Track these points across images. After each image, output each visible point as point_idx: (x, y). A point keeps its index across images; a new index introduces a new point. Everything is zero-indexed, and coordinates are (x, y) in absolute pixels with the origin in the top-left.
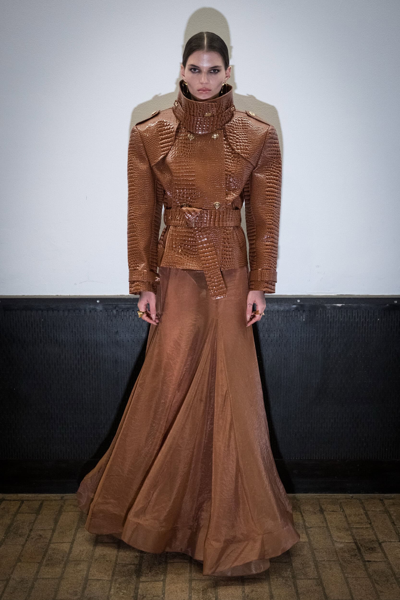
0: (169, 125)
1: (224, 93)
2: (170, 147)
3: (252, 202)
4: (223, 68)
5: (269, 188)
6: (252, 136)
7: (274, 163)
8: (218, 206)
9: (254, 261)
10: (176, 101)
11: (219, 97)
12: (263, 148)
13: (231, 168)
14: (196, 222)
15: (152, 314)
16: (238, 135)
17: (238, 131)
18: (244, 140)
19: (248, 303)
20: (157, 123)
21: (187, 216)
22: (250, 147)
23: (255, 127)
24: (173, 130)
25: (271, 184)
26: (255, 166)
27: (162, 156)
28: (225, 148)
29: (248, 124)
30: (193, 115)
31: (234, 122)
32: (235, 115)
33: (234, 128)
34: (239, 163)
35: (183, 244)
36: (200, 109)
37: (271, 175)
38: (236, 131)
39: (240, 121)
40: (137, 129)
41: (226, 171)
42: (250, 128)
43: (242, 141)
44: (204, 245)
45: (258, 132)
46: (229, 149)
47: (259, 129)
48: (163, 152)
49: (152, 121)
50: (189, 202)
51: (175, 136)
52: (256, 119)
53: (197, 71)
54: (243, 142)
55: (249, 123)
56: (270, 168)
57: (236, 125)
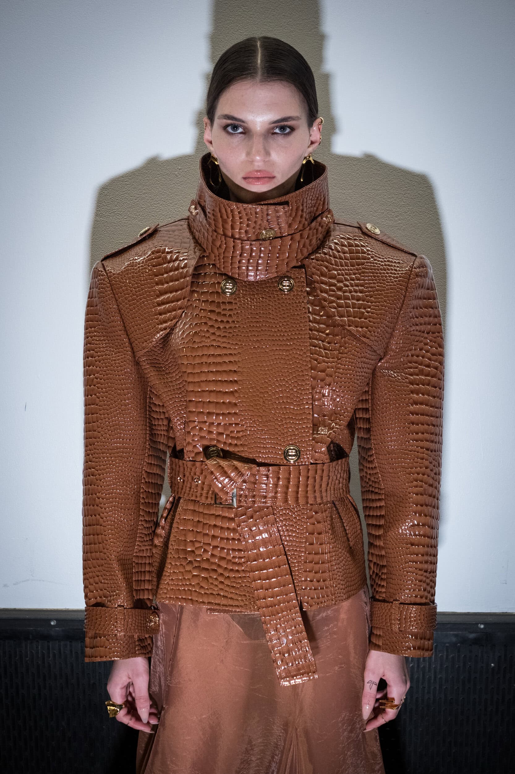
0: (177, 259)
1: (308, 181)
2: (180, 311)
3: (376, 437)
4: (302, 123)
5: (416, 404)
6: (374, 283)
7: (426, 344)
8: (294, 456)
9: (382, 579)
10: (193, 203)
11: (296, 190)
12: (401, 310)
13: (324, 361)
14: (242, 494)
15: (141, 708)
16: (342, 282)
17: (340, 270)
18: (356, 291)
19: (366, 680)
20: (150, 255)
21: (219, 482)
22: (369, 310)
23: (382, 262)
24: (187, 271)
25: (420, 395)
26: (382, 354)
27: (161, 333)
28: (309, 312)
29: (365, 253)
30: (233, 237)
31: (332, 250)
32: (332, 233)
33: (332, 264)
34: (346, 348)
35: (210, 544)
36: (248, 220)
37: (421, 372)
38: (336, 270)
39: (345, 246)
40: (105, 269)
41: (312, 368)
42: (371, 263)
43: (352, 295)
44: (261, 549)
45: (388, 273)
46: (318, 315)
47: (392, 266)
48: (161, 324)
49: (138, 249)
50: (225, 443)
51: (192, 287)
52: (383, 243)
53: (240, 130)
54: (353, 298)
55: (368, 250)
56: (418, 356)
57: (335, 257)
